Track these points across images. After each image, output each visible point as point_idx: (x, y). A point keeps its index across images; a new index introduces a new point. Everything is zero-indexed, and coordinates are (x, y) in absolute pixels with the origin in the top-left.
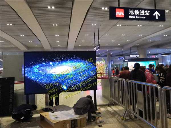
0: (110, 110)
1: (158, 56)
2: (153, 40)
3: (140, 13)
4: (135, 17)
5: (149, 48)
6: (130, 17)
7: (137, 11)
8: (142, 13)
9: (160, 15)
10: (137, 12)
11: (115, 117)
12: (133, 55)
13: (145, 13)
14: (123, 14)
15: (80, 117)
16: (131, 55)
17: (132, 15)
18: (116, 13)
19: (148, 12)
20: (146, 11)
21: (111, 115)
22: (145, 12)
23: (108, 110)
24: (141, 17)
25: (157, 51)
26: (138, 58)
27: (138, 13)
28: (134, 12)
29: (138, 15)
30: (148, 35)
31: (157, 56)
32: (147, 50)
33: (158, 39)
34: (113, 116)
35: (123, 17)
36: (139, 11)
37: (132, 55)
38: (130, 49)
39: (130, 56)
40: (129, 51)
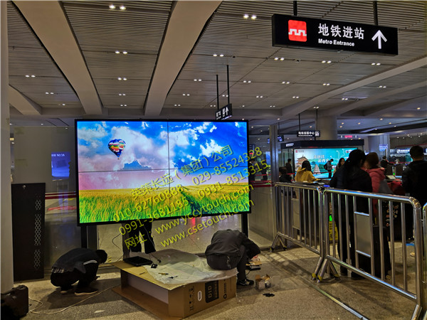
0: (280, 261)
1: (358, 135)
2: (354, 97)
3: (342, 33)
4: (331, 42)
5: (341, 115)
6: (320, 41)
7: (337, 27)
8: (348, 32)
9: (385, 40)
10: (336, 30)
11: (296, 275)
12: (305, 133)
13: (353, 34)
14: (305, 35)
15: (224, 275)
16: (300, 133)
17: (324, 38)
18: (288, 31)
19: (361, 31)
20: (357, 30)
21: (286, 272)
22: (353, 31)
23: (274, 261)
24: (345, 44)
25: (360, 123)
26: (317, 139)
27: (338, 32)
28: (330, 30)
29: (338, 39)
30: (343, 86)
31: (356, 136)
32: (338, 121)
33: (363, 96)
34: (292, 273)
35: (305, 40)
36: (342, 29)
37: (302, 133)
38: (298, 117)
39: (298, 134)
40: (297, 123)
